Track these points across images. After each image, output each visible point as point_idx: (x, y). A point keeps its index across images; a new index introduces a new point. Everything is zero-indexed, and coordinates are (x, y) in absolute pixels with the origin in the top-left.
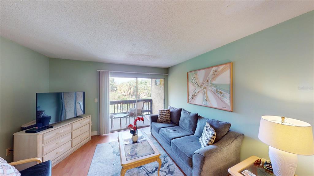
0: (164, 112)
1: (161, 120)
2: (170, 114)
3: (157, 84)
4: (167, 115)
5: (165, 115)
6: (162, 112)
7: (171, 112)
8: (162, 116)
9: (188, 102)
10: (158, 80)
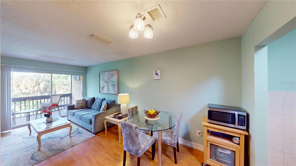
0: (81, 101)
1: (78, 107)
2: (85, 102)
3: (77, 80)
4: (83, 103)
5: (81, 103)
6: (79, 102)
7: (86, 101)
8: (79, 104)
9: (100, 92)
10: (78, 76)
